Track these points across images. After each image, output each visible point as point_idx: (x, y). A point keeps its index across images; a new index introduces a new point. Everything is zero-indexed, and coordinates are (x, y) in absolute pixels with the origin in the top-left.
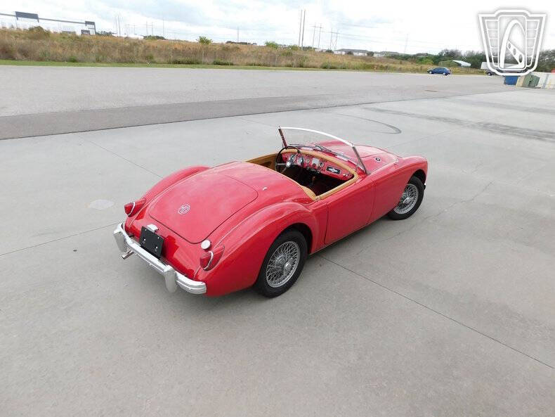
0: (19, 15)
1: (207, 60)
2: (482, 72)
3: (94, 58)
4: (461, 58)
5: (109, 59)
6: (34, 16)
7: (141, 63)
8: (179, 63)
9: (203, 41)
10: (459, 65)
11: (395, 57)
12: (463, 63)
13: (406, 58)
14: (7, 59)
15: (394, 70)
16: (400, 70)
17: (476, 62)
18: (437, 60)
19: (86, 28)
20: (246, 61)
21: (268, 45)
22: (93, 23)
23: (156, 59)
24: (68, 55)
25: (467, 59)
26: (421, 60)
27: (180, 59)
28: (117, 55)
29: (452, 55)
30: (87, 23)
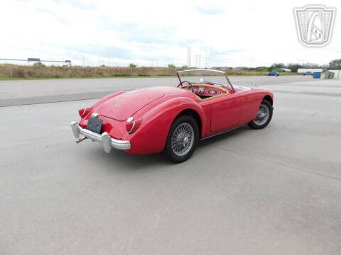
0: (30, 60)
1: (134, 74)
2: (298, 74)
3: (69, 75)
4: (285, 68)
5: (77, 76)
6: (38, 60)
7: (97, 77)
8: (118, 76)
9: (132, 66)
10: (284, 71)
11: (245, 69)
12: (286, 70)
13: (252, 69)
14: (20, 77)
15: (246, 75)
16: (249, 75)
17: (294, 69)
18: (270, 69)
19: (65, 64)
20: (157, 74)
21: (170, 66)
22: (69, 61)
23: (105, 74)
24: (54, 74)
25: (288, 68)
26: (261, 70)
27: (119, 74)
28: (82, 73)
29: (279, 66)
30: (67, 61)
